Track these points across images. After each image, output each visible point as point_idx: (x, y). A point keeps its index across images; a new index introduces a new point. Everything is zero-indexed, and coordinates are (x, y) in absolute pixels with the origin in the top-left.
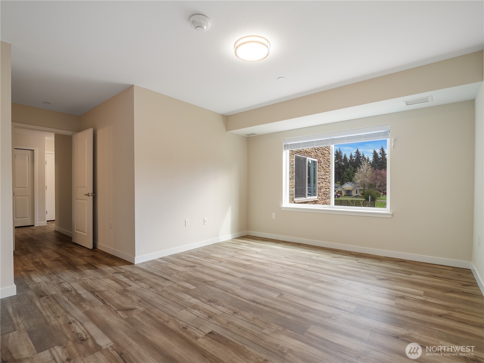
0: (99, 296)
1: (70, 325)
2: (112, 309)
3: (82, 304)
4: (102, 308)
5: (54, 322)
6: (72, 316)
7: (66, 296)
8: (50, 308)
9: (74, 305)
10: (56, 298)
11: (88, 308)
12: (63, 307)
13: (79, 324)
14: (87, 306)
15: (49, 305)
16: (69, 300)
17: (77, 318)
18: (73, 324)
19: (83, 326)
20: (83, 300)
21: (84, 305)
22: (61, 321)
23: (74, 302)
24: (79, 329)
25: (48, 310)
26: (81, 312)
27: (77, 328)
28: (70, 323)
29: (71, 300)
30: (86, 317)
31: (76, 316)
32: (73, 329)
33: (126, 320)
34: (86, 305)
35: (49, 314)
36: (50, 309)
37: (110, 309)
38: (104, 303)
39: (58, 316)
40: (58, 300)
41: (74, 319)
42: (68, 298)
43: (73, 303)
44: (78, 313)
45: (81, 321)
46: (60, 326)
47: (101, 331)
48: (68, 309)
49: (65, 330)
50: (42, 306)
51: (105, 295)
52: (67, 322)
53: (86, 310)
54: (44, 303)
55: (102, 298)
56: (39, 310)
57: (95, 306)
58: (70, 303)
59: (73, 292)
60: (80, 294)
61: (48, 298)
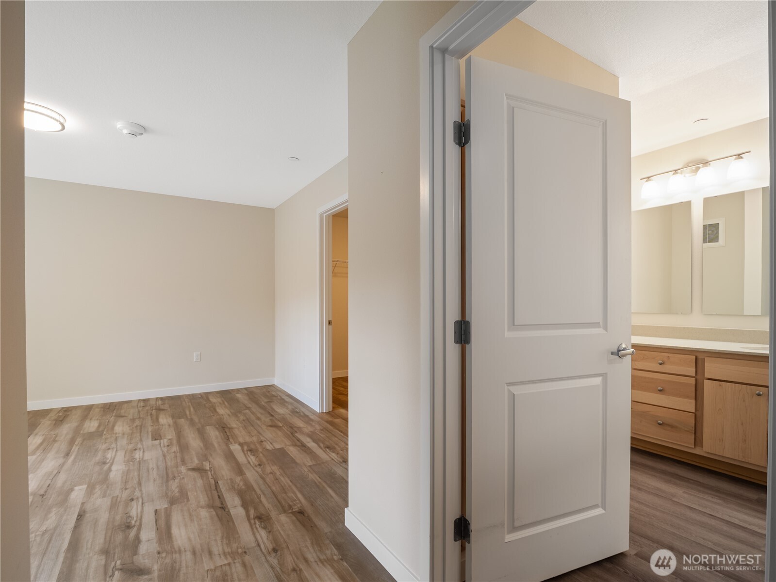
0: (217, 497)
1: (260, 463)
2: (212, 473)
3: (243, 487)
4: (223, 476)
5: (275, 468)
6: (257, 472)
7: (264, 506)
8: (283, 487)
9: (254, 486)
10: (278, 504)
11: (238, 479)
12: (267, 486)
13: (251, 463)
14: (238, 482)
15: (286, 493)
16: (259, 498)
17: (252, 469)
18: (257, 463)
19: (248, 460)
20: (241, 494)
21: (241, 484)
22: (268, 469)
23: (253, 493)
24: (252, 459)
25: (284, 484)
26: (247, 474)
27: (254, 460)
28: (260, 465)
29: (257, 496)
30: (243, 468)
31: (253, 471)
32: (257, 459)
33: (207, 459)
34: (239, 484)
35: (282, 479)
36: (283, 485)
37: (215, 473)
38: (216, 483)
39: (272, 475)
40: (275, 499)
41: (255, 468)
42: (261, 501)
43: (254, 490)
44: (251, 475)
45: (249, 466)
46: (269, 463)
47: (235, 454)
48: (261, 482)
49: (264, 460)
50: (294, 493)
51: (208, 498)
52: (262, 466)
53: (241, 477)
54: (293, 498)
55: (215, 492)
56: (296, 486)
57: (229, 481)
58: (259, 492)
59: (252, 512)
60: (242, 506)
61: (290, 507)
